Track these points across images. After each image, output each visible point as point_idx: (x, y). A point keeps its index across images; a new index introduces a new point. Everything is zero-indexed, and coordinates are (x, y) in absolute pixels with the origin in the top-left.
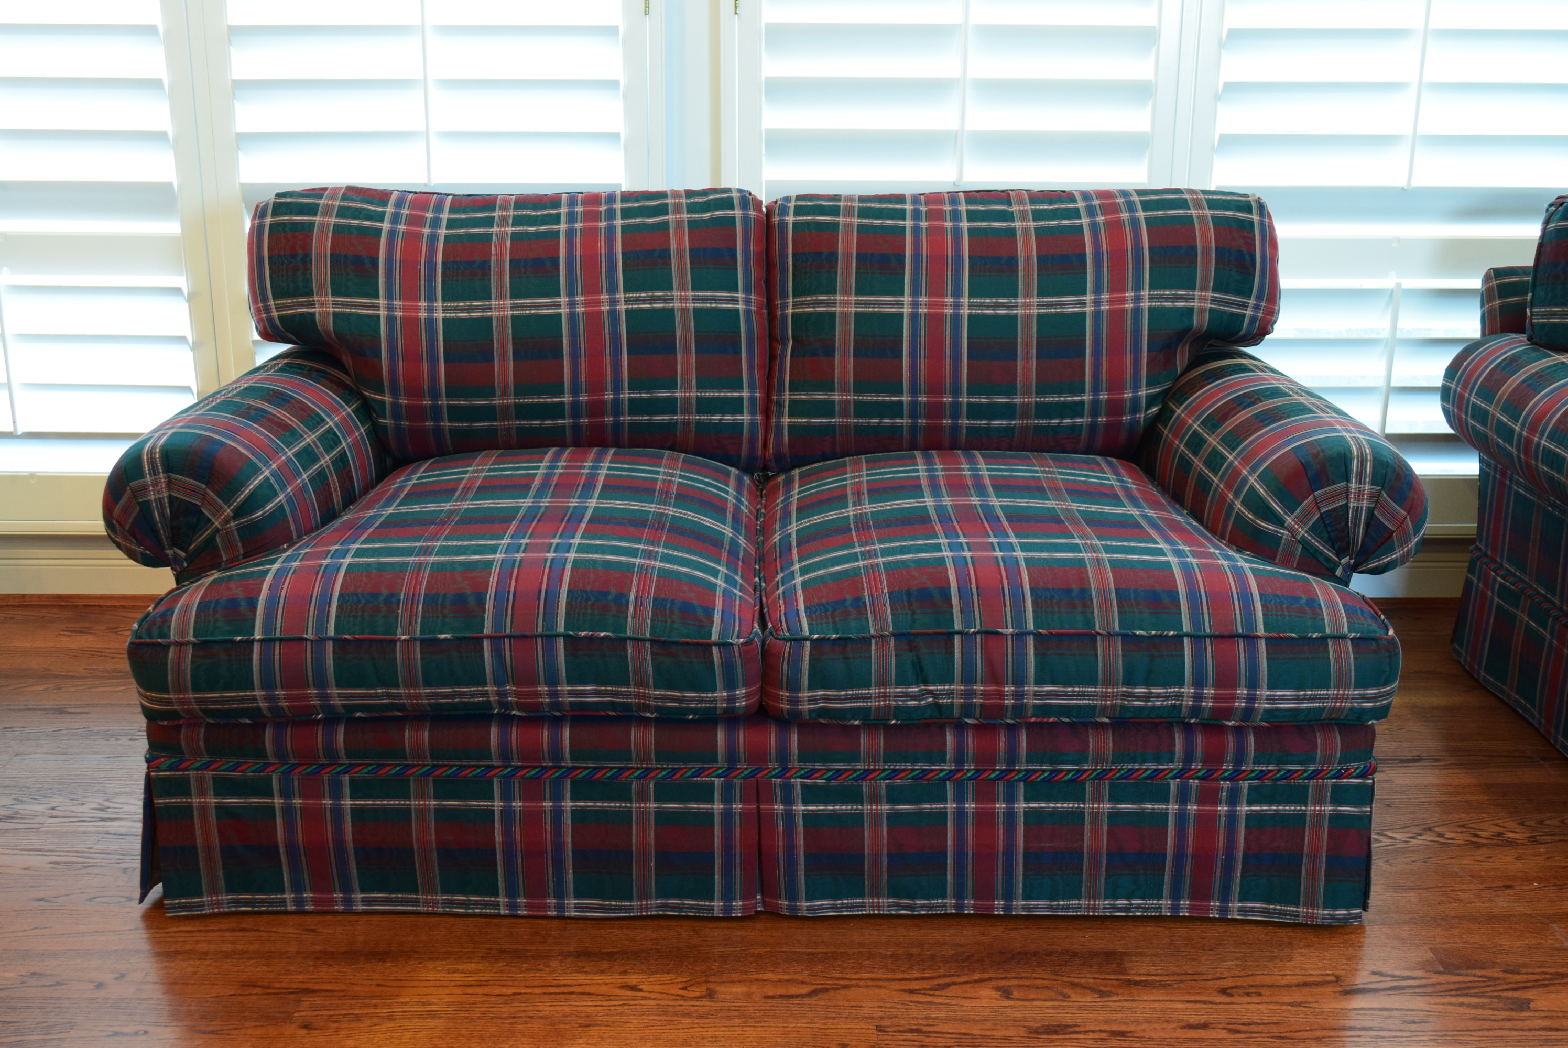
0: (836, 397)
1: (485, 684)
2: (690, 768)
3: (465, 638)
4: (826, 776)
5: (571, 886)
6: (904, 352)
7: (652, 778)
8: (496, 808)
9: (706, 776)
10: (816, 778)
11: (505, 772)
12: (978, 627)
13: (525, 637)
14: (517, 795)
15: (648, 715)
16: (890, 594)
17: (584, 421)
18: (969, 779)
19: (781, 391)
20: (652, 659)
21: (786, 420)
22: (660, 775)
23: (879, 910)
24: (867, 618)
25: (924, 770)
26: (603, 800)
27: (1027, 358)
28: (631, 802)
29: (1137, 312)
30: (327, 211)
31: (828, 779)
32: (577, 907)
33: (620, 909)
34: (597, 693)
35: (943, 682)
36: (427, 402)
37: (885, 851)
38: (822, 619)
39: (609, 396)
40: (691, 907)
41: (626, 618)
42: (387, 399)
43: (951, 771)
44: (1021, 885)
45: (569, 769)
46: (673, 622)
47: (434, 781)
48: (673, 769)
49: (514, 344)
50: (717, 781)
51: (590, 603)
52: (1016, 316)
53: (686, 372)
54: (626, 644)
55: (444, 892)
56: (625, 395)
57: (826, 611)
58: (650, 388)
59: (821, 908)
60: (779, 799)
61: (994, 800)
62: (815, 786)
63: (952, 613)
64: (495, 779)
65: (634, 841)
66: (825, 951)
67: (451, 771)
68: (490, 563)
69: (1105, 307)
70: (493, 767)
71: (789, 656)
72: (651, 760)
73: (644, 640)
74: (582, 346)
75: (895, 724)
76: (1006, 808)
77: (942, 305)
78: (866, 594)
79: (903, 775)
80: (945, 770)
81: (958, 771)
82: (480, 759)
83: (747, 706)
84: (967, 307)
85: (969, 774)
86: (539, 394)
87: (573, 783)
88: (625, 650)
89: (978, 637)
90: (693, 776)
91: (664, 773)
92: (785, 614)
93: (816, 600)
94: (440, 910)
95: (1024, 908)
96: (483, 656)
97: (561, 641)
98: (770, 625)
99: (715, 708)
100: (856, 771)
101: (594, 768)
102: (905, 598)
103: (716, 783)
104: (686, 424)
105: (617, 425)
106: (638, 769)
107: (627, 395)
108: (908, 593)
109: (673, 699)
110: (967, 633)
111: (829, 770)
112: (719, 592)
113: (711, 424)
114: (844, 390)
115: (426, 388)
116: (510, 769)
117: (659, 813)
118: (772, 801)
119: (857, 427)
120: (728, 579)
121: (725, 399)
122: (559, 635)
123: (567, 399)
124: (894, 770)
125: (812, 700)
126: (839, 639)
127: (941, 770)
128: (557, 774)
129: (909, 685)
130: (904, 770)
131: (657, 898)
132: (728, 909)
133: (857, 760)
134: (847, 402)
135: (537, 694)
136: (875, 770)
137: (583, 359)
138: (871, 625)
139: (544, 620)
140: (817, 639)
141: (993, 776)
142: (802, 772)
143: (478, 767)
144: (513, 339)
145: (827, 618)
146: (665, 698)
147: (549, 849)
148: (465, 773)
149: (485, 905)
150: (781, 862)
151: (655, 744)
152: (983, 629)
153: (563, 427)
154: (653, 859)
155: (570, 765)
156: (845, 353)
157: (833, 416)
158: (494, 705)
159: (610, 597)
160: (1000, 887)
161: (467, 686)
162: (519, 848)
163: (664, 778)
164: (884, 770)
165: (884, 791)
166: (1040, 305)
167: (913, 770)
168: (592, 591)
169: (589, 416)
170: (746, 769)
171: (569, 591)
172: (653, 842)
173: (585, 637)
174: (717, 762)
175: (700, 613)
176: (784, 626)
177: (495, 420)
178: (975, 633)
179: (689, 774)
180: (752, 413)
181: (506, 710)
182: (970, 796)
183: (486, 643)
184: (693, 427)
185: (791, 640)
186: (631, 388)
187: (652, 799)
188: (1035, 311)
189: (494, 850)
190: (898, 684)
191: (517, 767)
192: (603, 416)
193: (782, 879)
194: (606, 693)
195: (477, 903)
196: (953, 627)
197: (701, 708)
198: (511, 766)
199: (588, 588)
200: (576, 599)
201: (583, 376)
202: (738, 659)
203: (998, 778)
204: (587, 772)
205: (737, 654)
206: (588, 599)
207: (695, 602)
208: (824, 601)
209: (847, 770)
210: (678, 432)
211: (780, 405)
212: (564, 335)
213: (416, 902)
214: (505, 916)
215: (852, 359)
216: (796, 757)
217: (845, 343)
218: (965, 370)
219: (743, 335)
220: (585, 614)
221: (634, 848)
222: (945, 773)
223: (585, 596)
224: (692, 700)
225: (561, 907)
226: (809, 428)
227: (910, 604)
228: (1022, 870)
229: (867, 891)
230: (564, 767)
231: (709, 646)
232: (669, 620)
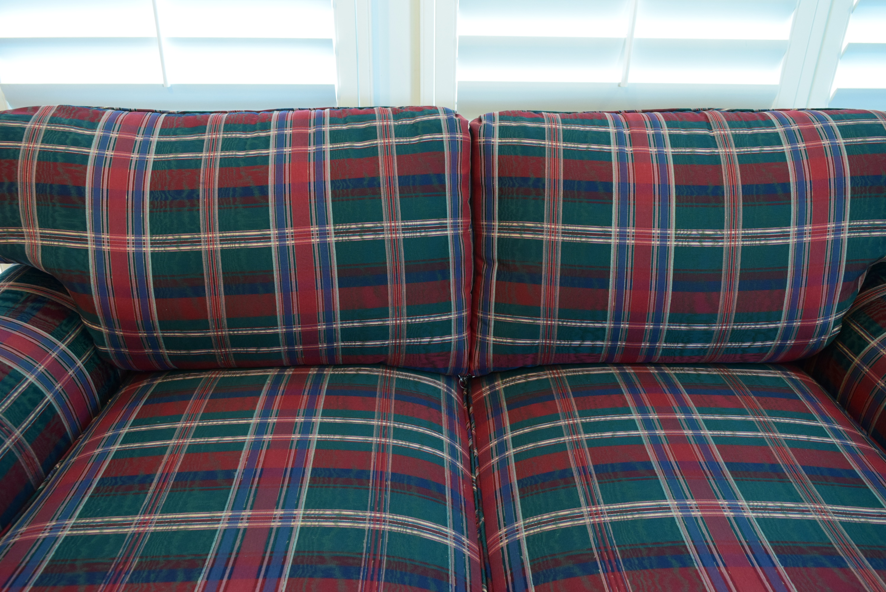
0: (541, 322)
6: (611, 283)
17: (299, 347)
19: (486, 310)
21: (491, 339)
27: (730, 289)
29: (837, 242)
30: (33, 136)
36: (142, 334)
39: (321, 327)
42: (104, 329)
49: (225, 279)
52: (721, 248)
53: (397, 301)
56: (338, 325)
58: (362, 318)
69: (807, 239)
74: (293, 280)
77: (650, 237)
84: (673, 239)
86: (252, 327)
104: (398, 347)
105: (331, 351)
107: (339, 325)
113: (420, 346)
114: (549, 315)
115: (139, 321)
119: (559, 347)
121: (434, 323)
123: (280, 330)
134: (552, 326)
137: (294, 293)
144: (223, 273)
153: (279, 353)
156: (551, 282)
157: (537, 338)
166: (745, 237)
169: (304, 344)
177: (212, 348)
180: (459, 332)
184: (404, 349)
186: (344, 319)
188: (740, 243)
192: (317, 343)
201: (295, 309)
210: (390, 353)
211: (486, 323)
212: (274, 269)
215: (558, 287)
217: (551, 271)
218: (670, 301)
219: (451, 260)
226: (513, 347)
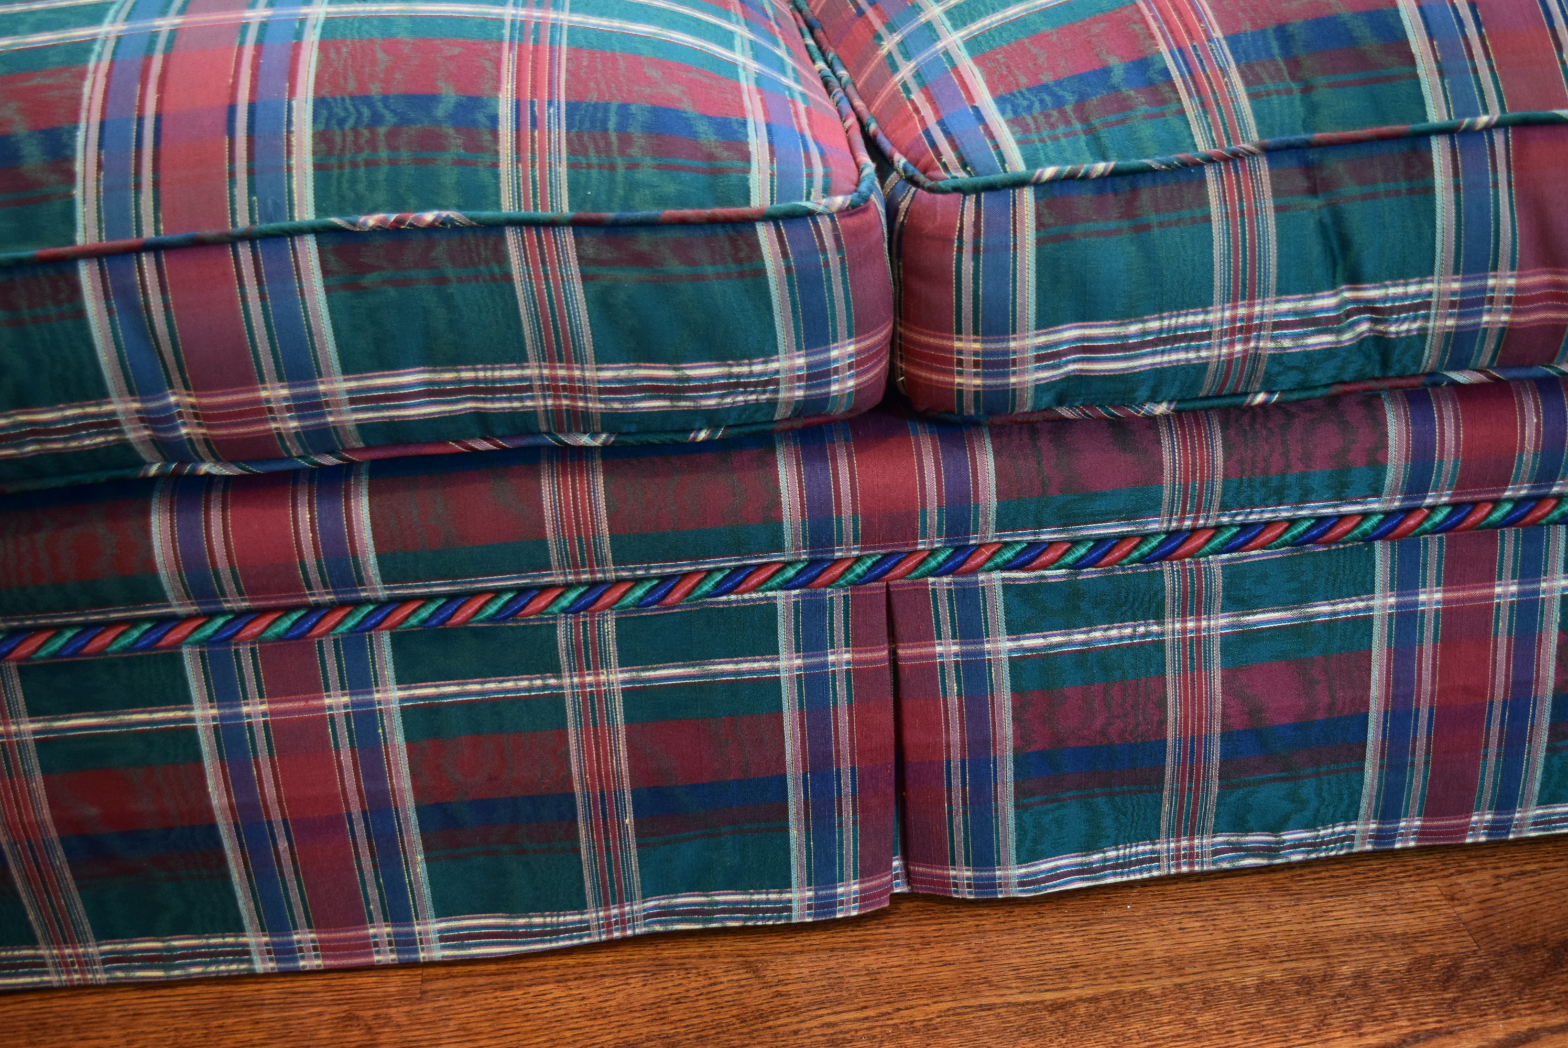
1: (102, 395)
2: (710, 572)
3: (20, 264)
4: (1069, 559)
5: (426, 891)
7: (609, 606)
8: (200, 725)
9: (754, 589)
10: (1045, 567)
11: (209, 630)
12: (1494, 115)
13: (198, 244)
14: (251, 685)
15: (585, 440)
16: (1233, 41)
18: (1438, 529)
20: (585, 278)
22: (630, 599)
23: (1191, 864)
24: (1182, 112)
25: (1321, 519)
26: (482, 674)
28: (556, 671)
31: (1077, 565)
32: (445, 938)
33: (555, 932)
34: (434, 392)
35: (1400, 274)
37: (1217, 728)
38: (1053, 126)
40: (733, 909)
41: (495, 165)
43: (1388, 515)
44: (1539, 773)
45: (381, 605)
46: (633, 166)
47: (22, 671)
48: (664, 579)
50: (783, 600)
51: (382, 130)
54: (502, 239)
55: (103, 933)
57: (1059, 103)
59: (1054, 875)
60: (947, 629)
61: (1490, 576)
62: (1039, 587)
63: (1416, 77)
64: (186, 651)
65: (575, 769)
66: (1089, 992)
67: (59, 643)
68: (83, 48)
70: (175, 620)
71: (977, 235)
72: (601, 562)
73: (553, 224)
75: (1263, 405)
76: (1520, 594)
78: (1163, 47)
79: (1268, 535)
80: (1373, 513)
81: (1407, 512)
82: (137, 601)
83: (859, 391)
85: (1438, 517)
87: (398, 641)
88: (502, 258)
89: (1499, 138)
90: (720, 590)
91: (639, 592)
92: (941, 123)
93: (1023, 80)
94: (102, 977)
95: (1537, 823)
96: (80, 314)
97: (309, 248)
98: (900, 160)
99: (772, 404)
100: (1145, 537)
101: (451, 597)
102: (1276, 50)
103: (780, 604)
106: (568, 586)
108: (1283, 34)
109: (655, 390)
110: (1470, 131)
111: (1075, 543)
112: (746, 83)
116: (220, 621)
117: (632, 694)
118: (928, 635)
120: (758, 54)
122: (300, 231)
124: (1244, 527)
125: (1046, 357)
126: (1116, 174)
127: (1365, 515)
128: (351, 623)
129: (1312, 289)
130: (1268, 524)
131: (645, 897)
132: (825, 904)
133: (1153, 507)
135: (261, 411)
136: (1194, 531)
138: (1195, 129)
139: (252, 190)
140: (1053, 181)
141: (1497, 515)
142: (1008, 554)
143: (134, 623)
145: (1068, 123)
146: (631, 388)
147: (356, 810)
148: (98, 643)
149: (215, 955)
150: (956, 782)
151: (610, 518)
152: (1511, 114)
154: (629, 808)
155: (382, 593)
158: (145, 453)
159: (440, 111)
160: (1488, 782)
161: (52, 403)
162: (276, 815)
163: (641, 603)
164: (1219, 528)
165: (1218, 582)
167: (1292, 522)
168: (385, 99)
170: (858, 559)
171: (320, 103)
172: (624, 767)
173: (380, 230)
174: (780, 548)
175: (706, 134)
176: (949, 155)
178: (1488, 128)
179: (707, 587)
181: (183, 462)
182: (1431, 573)
183: (87, 275)
185: (977, 190)
187: (614, 659)
189: (212, 827)
190: (1283, 291)
191: (240, 615)
193: (958, 820)
194: (459, 390)
195: (192, 954)
196: (1424, 117)
197: (733, 408)
198: (223, 613)
199: (375, 89)
200: (341, 122)
202: (833, 258)
203: (1507, 522)
204: (432, 607)
205: (829, 242)
206: (376, 119)
207: (687, 107)
208: (1046, 78)
209: (1123, 538)
213: (37, 965)
214: (268, 976)
216: (992, 517)
220: (371, 164)
221: (577, 787)
222: (1375, 520)
223: (366, 112)
224: (708, 386)
225: (405, 943)
227: (1294, 64)
228: (1545, 738)
229: (1164, 825)
230: (368, 601)
231: (748, 222)
232: (619, 161)
